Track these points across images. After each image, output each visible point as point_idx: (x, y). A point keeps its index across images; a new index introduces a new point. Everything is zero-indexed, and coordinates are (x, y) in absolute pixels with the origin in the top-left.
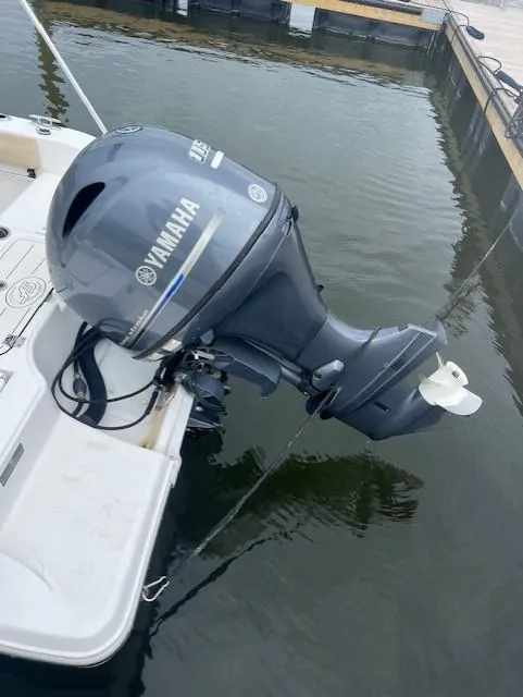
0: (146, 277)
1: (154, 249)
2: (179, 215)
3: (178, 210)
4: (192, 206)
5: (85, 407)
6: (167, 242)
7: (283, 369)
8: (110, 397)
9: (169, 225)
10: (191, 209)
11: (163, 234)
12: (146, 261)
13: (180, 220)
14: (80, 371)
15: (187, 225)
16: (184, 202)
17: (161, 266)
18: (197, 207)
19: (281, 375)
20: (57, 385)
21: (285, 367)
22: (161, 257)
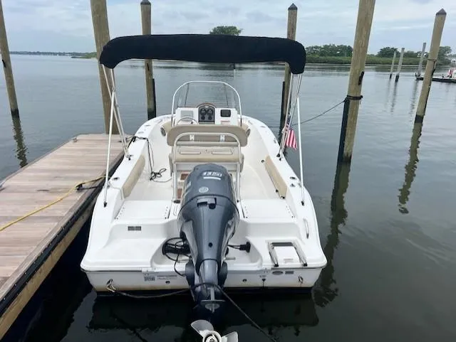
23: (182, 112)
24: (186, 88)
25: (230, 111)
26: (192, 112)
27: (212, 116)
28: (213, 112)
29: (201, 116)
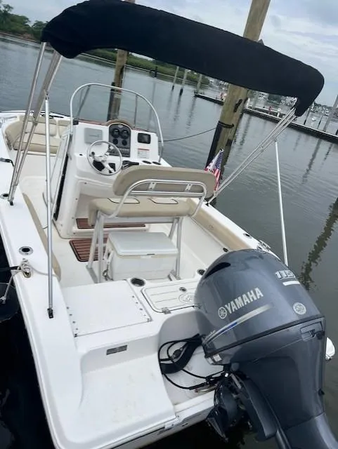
0: (222, 314)
1: (232, 302)
2: (251, 294)
3: (252, 292)
4: (259, 294)
5: (170, 362)
6: (239, 303)
7: (278, 432)
8: (185, 369)
9: (244, 296)
10: (258, 295)
11: (240, 298)
12: (226, 306)
13: (250, 296)
14: (185, 349)
15: (252, 300)
16: (257, 290)
17: (231, 312)
18: (262, 296)
19: (274, 435)
20: (169, 344)
21: (280, 432)
22: (233, 308)
23: (87, 130)
24: (85, 90)
25: (149, 136)
26: (101, 131)
27: (127, 140)
28: (129, 134)
29: (112, 138)
